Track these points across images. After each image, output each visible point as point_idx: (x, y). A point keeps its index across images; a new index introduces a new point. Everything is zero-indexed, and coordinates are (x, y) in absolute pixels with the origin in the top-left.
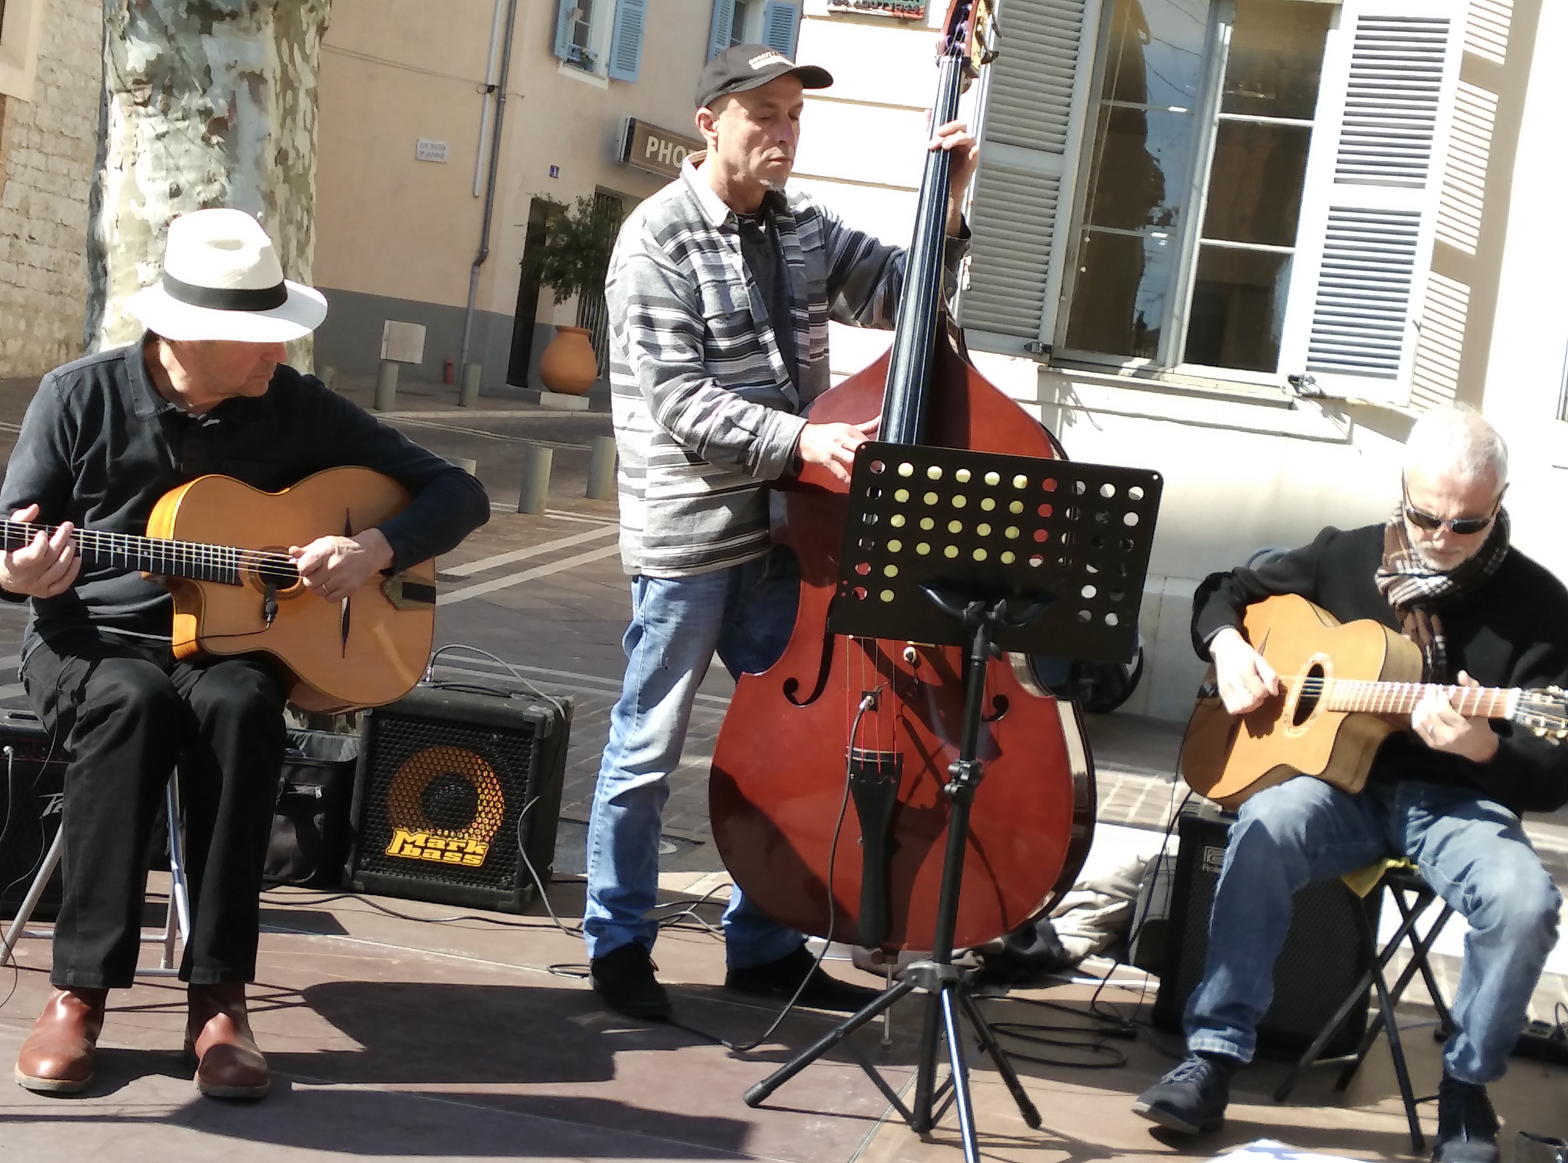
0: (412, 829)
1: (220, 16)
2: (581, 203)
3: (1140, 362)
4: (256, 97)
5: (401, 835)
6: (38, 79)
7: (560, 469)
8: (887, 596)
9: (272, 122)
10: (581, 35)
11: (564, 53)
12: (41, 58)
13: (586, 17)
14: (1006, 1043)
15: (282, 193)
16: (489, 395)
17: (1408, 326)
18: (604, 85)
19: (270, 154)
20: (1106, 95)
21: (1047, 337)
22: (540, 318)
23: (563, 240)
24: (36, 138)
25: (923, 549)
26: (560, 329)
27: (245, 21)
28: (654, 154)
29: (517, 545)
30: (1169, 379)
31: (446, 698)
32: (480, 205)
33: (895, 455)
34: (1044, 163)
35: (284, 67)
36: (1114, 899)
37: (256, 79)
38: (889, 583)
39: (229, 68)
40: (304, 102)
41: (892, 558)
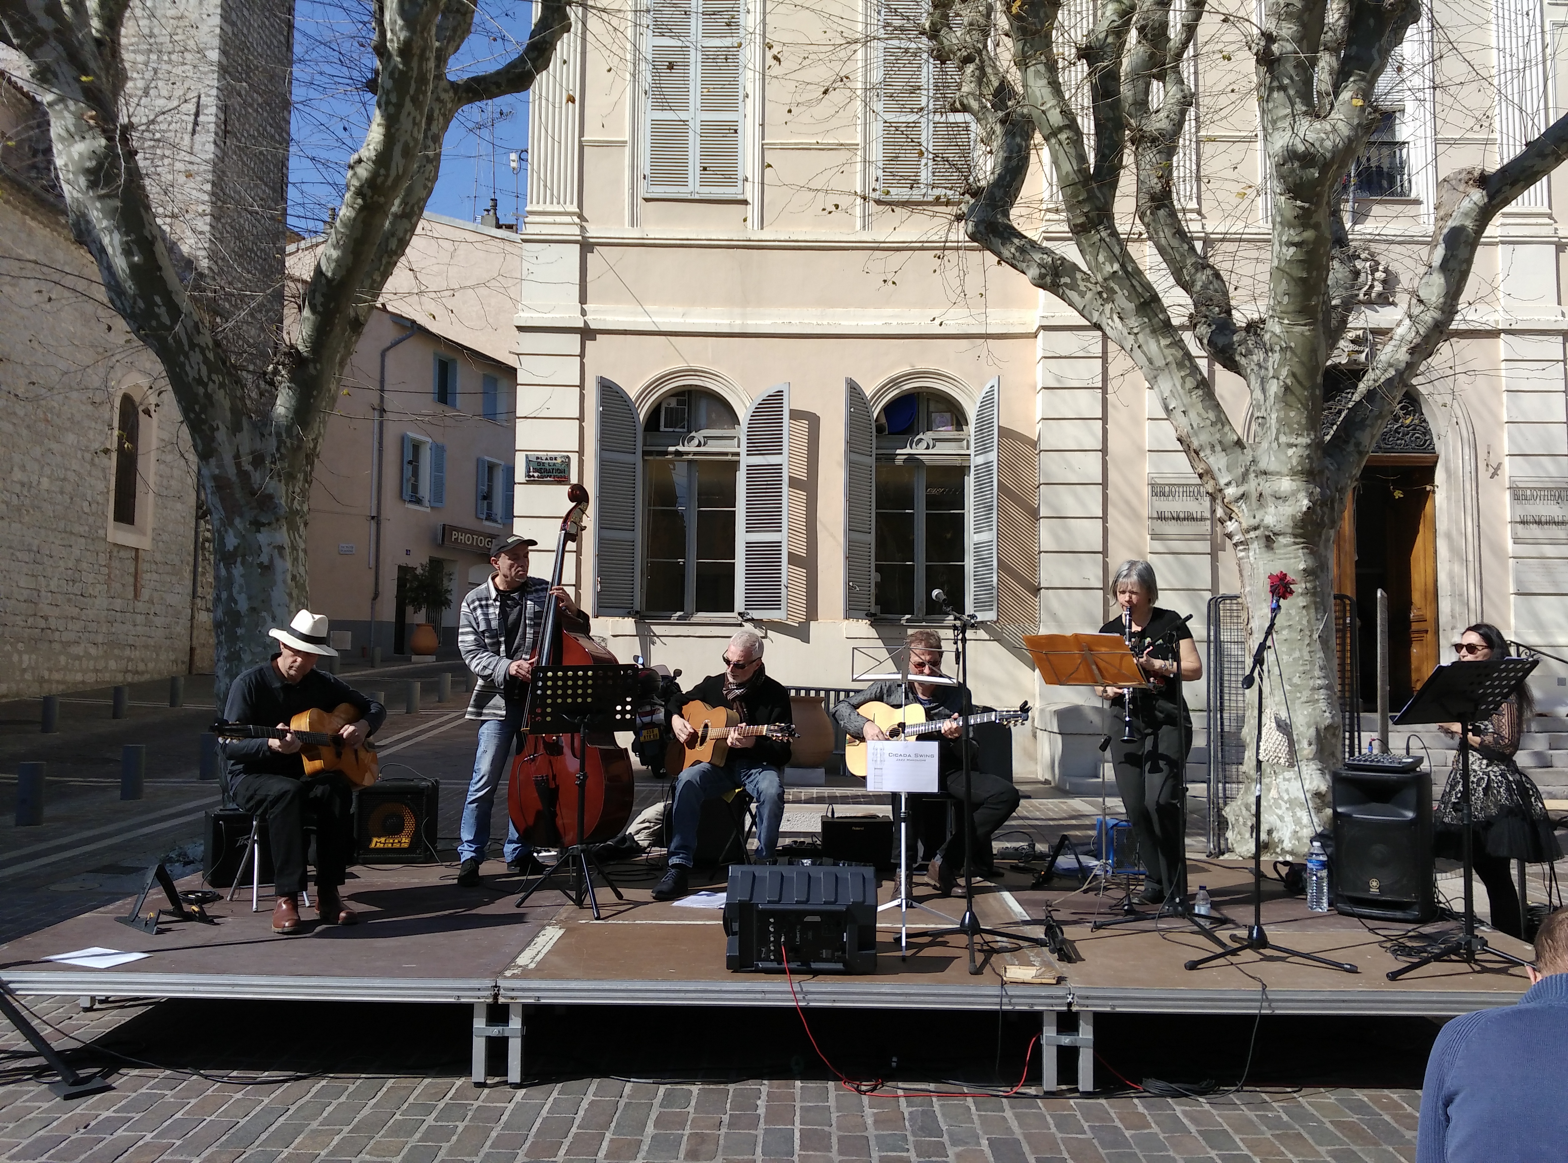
0: (379, 837)
1: (264, 525)
2: (422, 565)
3: (679, 614)
4: (282, 556)
5: (375, 840)
6: (153, 539)
7: (425, 691)
8: (549, 719)
9: (289, 565)
10: (415, 488)
11: (407, 498)
12: (154, 529)
13: (417, 480)
14: (612, 877)
15: (295, 592)
16: (386, 661)
17: (783, 587)
18: (429, 510)
19: (289, 577)
20: (649, 505)
21: (637, 607)
22: (408, 620)
23: (415, 584)
24: (154, 567)
25: (559, 701)
26: (418, 625)
27: (274, 526)
28: (456, 539)
29: (407, 728)
30: (694, 620)
31: (388, 784)
32: (373, 572)
33: (545, 670)
34: (627, 535)
35: (292, 542)
36: (657, 824)
37: (281, 548)
38: (549, 714)
39: (269, 545)
40: (301, 554)
41: (549, 705)
